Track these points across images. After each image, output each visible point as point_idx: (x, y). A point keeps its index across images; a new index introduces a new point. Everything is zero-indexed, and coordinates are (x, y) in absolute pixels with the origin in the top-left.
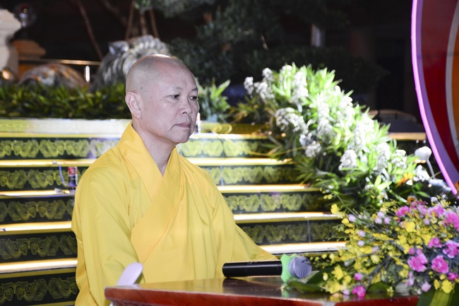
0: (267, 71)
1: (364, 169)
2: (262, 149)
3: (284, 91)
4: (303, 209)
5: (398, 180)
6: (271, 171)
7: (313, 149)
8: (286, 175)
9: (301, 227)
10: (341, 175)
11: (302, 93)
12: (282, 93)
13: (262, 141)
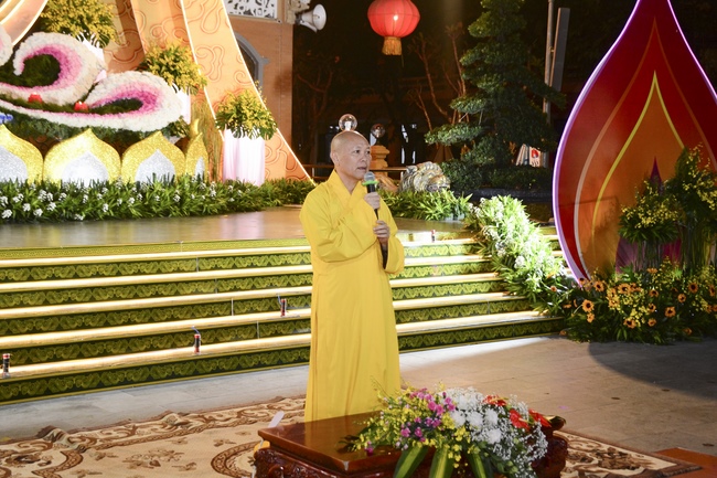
0: (482, 199)
1: (528, 268)
2: (473, 250)
3: (490, 214)
4: (490, 291)
5: (547, 275)
6: (475, 266)
7: (502, 253)
8: (485, 267)
9: (484, 306)
10: (515, 270)
11: (500, 216)
12: (488, 215)
13: (474, 245)
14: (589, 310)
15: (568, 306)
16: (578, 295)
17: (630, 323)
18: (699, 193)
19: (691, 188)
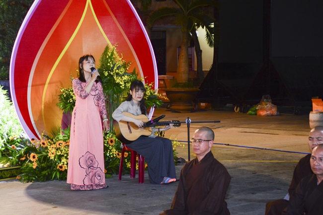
5: (11, 138)
14: (35, 160)
15: (23, 159)
16: (30, 150)
17: (61, 167)
18: (115, 77)
19: (109, 75)
